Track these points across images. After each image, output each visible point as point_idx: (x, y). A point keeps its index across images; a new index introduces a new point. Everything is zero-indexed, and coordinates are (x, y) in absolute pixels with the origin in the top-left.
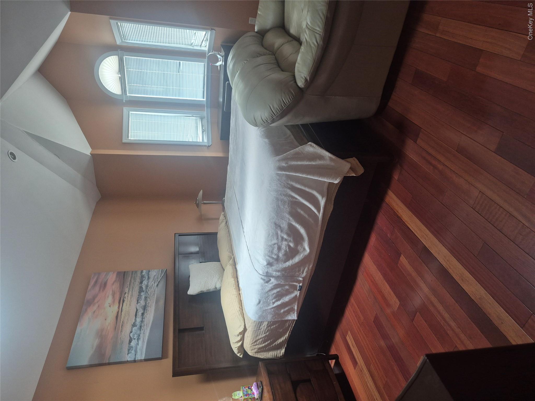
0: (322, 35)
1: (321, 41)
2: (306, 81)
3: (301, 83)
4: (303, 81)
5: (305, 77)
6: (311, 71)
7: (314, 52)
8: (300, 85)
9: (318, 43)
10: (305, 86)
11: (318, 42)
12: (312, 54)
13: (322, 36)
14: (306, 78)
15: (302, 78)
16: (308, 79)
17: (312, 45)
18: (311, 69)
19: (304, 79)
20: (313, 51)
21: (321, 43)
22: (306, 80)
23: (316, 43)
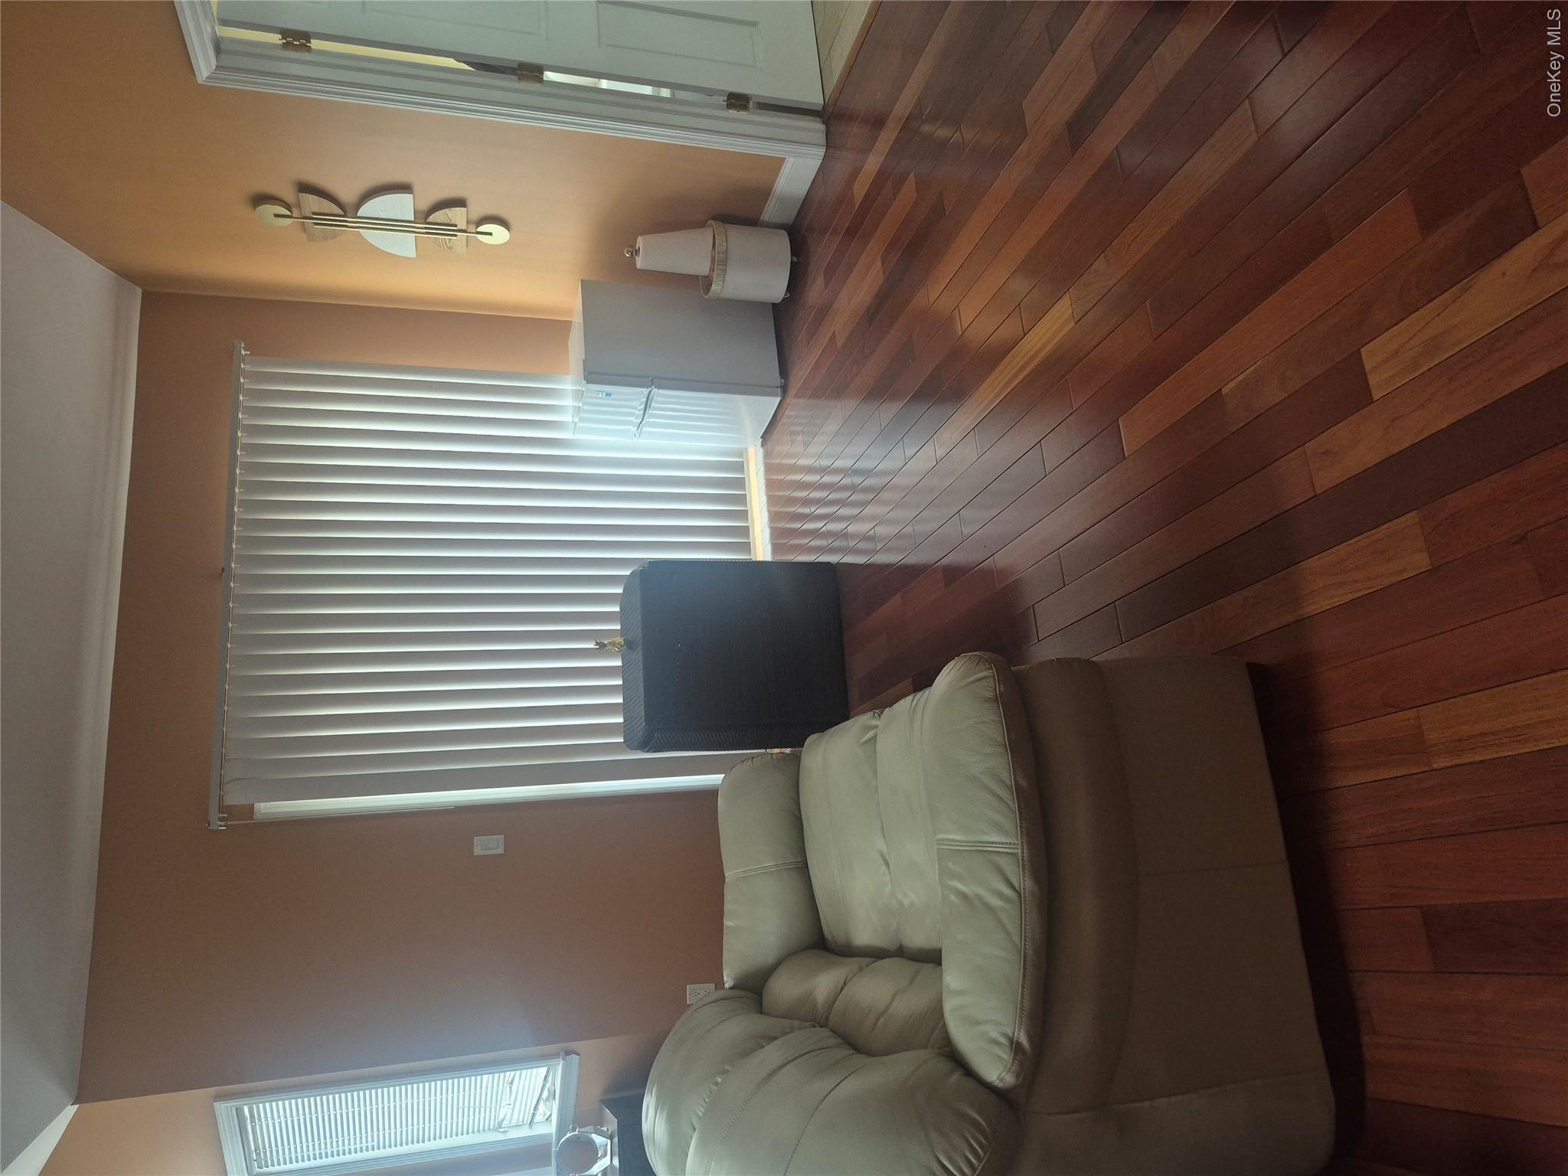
0: (1023, 853)
1: (1024, 876)
2: (1016, 1053)
3: (996, 1070)
4: (1006, 1055)
5: (1005, 1035)
6: (1026, 1004)
7: (1012, 925)
8: (995, 1078)
9: (1017, 888)
10: (1017, 1077)
11: (1016, 884)
12: (1008, 933)
13: (1023, 860)
14: (1011, 1040)
15: (995, 1042)
16: (1024, 1039)
17: (996, 902)
18: (1022, 995)
19: (1002, 1044)
20: (1006, 921)
21: (1028, 884)
22: (1016, 1047)
23: (1006, 891)
